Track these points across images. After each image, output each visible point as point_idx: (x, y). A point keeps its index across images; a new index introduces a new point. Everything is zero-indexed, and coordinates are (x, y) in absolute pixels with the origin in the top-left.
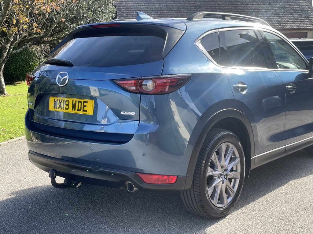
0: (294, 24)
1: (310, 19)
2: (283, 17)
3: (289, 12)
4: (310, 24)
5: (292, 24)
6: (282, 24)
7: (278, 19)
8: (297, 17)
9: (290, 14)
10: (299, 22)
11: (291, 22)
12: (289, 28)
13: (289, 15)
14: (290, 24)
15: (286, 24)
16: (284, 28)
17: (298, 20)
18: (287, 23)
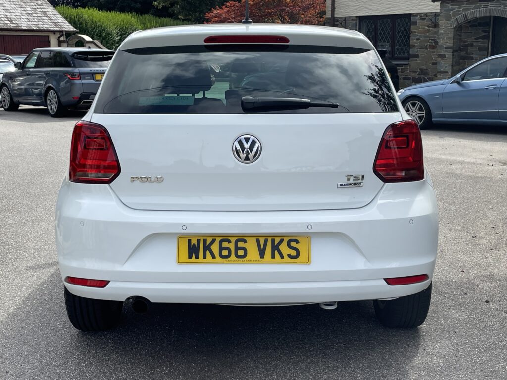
0: (30, 23)
1: (48, 17)
2: (11, 11)
3: (17, 3)
4: (52, 24)
5: (29, 23)
6: (14, 22)
7: (7, 14)
8: (30, 12)
9: (20, 6)
10: (36, 20)
11: (26, 20)
12: (26, 28)
13: (20, 9)
14: (25, 23)
15: (20, 22)
16: (20, 27)
17: (34, 17)
18: (20, 20)
